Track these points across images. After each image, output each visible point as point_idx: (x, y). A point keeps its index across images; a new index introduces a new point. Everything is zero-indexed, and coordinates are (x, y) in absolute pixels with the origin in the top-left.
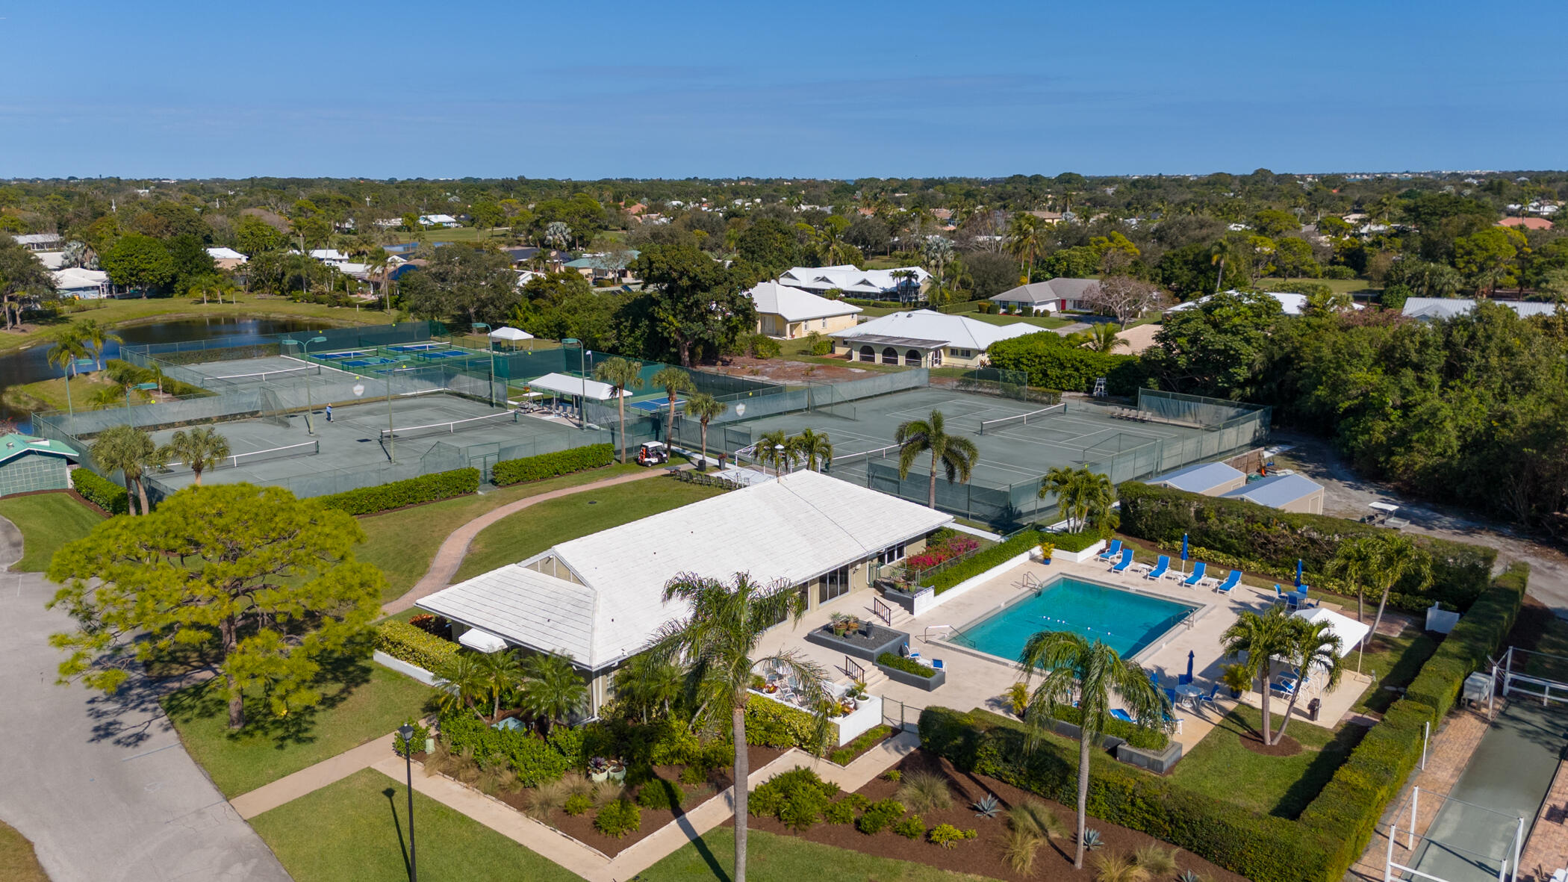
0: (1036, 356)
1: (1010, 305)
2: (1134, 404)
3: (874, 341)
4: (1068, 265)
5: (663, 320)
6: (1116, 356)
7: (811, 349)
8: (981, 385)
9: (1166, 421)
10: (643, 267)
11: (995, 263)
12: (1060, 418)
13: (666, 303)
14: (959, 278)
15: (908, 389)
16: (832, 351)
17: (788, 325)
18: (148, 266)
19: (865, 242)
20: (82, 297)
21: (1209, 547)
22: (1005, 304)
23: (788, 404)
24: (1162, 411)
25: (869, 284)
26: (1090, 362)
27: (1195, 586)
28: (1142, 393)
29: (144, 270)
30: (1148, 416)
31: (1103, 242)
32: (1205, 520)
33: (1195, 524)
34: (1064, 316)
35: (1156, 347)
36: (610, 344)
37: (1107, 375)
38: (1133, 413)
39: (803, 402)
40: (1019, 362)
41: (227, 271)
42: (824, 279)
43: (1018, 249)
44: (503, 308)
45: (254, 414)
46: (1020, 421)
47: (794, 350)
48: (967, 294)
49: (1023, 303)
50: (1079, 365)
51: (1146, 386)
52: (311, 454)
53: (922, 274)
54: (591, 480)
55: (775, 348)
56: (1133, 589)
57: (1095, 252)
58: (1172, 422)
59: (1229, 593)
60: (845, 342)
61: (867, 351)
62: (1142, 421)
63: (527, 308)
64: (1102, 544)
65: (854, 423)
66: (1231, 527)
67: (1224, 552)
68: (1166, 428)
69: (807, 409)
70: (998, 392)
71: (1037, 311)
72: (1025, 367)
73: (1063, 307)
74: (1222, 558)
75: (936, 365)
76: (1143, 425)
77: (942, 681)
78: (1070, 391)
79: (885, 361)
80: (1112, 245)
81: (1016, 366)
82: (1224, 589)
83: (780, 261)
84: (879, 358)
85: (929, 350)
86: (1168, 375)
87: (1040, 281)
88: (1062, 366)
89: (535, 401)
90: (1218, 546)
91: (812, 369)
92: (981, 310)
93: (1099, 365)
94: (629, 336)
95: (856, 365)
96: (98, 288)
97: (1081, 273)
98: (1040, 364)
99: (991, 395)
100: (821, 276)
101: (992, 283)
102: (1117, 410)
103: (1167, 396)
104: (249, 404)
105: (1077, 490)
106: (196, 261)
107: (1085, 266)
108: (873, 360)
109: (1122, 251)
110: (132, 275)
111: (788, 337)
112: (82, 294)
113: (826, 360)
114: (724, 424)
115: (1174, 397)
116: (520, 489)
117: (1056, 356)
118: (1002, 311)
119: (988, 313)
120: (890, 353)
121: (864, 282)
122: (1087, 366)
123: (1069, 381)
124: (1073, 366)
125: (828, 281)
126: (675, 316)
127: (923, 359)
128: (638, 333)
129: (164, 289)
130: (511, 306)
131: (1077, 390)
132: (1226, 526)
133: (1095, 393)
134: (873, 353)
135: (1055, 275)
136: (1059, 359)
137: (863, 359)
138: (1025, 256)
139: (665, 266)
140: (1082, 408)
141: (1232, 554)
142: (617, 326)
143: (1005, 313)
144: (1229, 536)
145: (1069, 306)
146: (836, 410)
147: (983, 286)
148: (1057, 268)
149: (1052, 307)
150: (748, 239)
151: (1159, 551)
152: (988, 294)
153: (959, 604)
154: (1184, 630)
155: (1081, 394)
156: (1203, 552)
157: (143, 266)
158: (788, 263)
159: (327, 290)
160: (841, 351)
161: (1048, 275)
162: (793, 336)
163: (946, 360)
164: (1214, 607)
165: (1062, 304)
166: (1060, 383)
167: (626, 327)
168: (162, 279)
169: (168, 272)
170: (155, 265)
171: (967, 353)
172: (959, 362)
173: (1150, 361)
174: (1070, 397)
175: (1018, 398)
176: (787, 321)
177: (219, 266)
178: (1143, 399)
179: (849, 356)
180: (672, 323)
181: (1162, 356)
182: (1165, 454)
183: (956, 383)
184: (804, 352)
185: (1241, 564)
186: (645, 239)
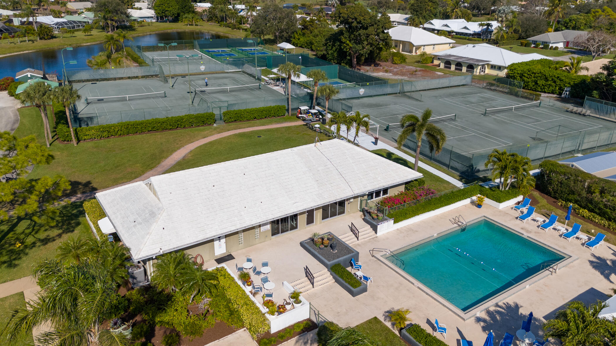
0: (533, 73)
1: (537, 43)
2: (581, 105)
3: (452, 58)
4: (576, 24)
5: (344, 43)
6: (579, 76)
7: (421, 60)
8: (498, 86)
9: (598, 116)
10: (336, 16)
11: (534, 21)
12: (536, 109)
13: (346, 35)
14: (514, 27)
15: (459, 86)
16: (432, 62)
17: (414, 48)
18: (168, 9)
19: (478, 9)
20: (147, 21)
21: (591, 211)
22: (535, 42)
23: (389, 90)
24: (597, 110)
25: (468, 29)
26: (563, 78)
27: (570, 239)
28: (588, 99)
29: (167, 11)
30: (588, 112)
31: (598, 12)
32: (592, 193)
33: (584, 194)
34: (566, 50)
35: (601, 73)
36: (322, 53)
37: (572, 86)
38: (579, 109)
39: (398, 89)
40: (523, 75)
41: (200, 12)
42: (446, 26)
43: (550, 14)
44: (289, 33)
45: (156, 76)
46: (511, 109)
47: (414, 60)
48: (517, 36)
49: (545, 42)
50: (556, 79)
51: (591, 95)
52: (162, 97)
53: (495, 25)
54: (268, 124)
55: (403, 59)
56: (526, 235)
57: (593, 17)
58: (601, 117)
59: (593, 249)
60: (439, 58)
61: (448, 63)
62: (584, 115)
63: (300, 34)
64: (520, 198)
65: (419, 103)
66: (609, 201)
67: (600, 216)
68: (597, 121)
69: (399, 93)
70: (506, 91)
71: (552, 47)
72: (525, 79)
73: (567, 45)
74: (597, 219)
75: (482, 73)
76: (584, 118)
77: (365, 290)
78: (549, 93)
79: (456, 69)
80: (603, 13)
81: (521, 77)
82: (590, 244)
83: (430, 16)
84: (453, 67)
85: (478, 65)
86: (607, 90)
87: (559, 31)
88: (546, 79)
89: (272, 79)
90: (597, 211)
91: (416, 71)
92: (522, 44)
93: (567, 80)
94: (331, 50)
95: (440, 70)
96: (153, 17)
97: (582, 28)
98: (534, 77)
99: (503, 92)
100: (445, 24)
101: (531, 31)
102: (570, 107)
103: (602, 103)
104: (154, 72)
105: (506, 167)
106: (187, 8)
107: (585, 24)
108: (450, 68)
109: (609, 17)
110: (163, 13)
111: (414, 54)
112: (147, 20)
113: (428, 67)
114: (341, 99)
115: (606, 103)
116: (233, 125)
117: (544, 73)
118: (533, 45)
119: (525, 46)
120: (459, 65)
121: (465, 28)
122: (561, 80)
123: (549, 88)
124: (552, 80)
125: (448, 26)
126: (350, 41)
127: (475, 70)
128: (334, 49)
129: (176, 19)
130: (293, 33)
131: (553, 93)
132: (604, 200)
133: (563, 96)
134: (450, 65)
135: (567, 28)
136: (545, 75)
137: (446, 67)
138: (553, 18)
139: (346, 16)
140: (551, 104)
141: (605, 218)
142: (326, 44)
143: (534, 47)
144: (606, 206)
145: (570, 45)
146: (414, 95)
147: (526, 32)
148: (569, 25)
149: (561, 45)
150: (415, 5)
151: (557, 207)
152: (528, 36)
153: (410, 230)
154: (547, 276)
155: (555, 96)
156: (586, 213)
157: (166, 9)
158: (433, 17)
159: (233, 22)
160: (436, 62)
161: (563, 28)
162: (416, 53)
163: (488, 71)
164: (577, 259)
165: (567, 44)
166: (544, 88)
167: (330, 45)
168: (173, 15)
169: (176, 12)
170: (171, 9)
171: (500, 68)
172: (494, 72)
173: (596, 81)
174: (547, 97)
175: (516, 95)
176: (414, 46)
177: (196, 10)
178: (587, 102)
179: (439, 65)
180: (349, 44)
181: (603, 78)
182: (586, 141)
183: (485, 85)
184: (418, 62)
185: (609, 225)
186: (374, 4)
